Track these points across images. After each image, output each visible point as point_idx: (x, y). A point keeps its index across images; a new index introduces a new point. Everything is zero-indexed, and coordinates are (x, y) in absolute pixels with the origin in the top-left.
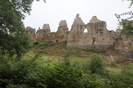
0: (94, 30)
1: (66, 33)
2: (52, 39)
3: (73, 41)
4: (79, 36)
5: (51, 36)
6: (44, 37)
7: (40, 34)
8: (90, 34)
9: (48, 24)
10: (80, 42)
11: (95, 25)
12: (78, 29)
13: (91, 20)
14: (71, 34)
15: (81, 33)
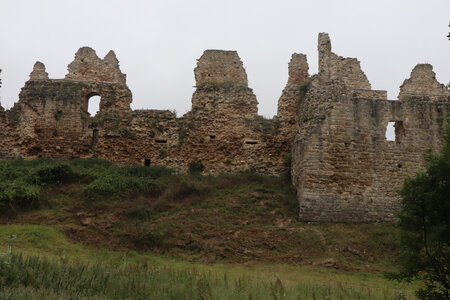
0: (436, 133)
1: (257, 130)
2: (163, 155)
3: (334, 179)
4: (364, 158)
5: (152, 135)
6: (90, 132)
7: (58, 115)
8: (417, 150)
9: (112, 53)
10: (369, 189)
11: (439, 111)
12: (357, 119)
13: (407, 82)
14: (321, 140)
15: (374, 139)
